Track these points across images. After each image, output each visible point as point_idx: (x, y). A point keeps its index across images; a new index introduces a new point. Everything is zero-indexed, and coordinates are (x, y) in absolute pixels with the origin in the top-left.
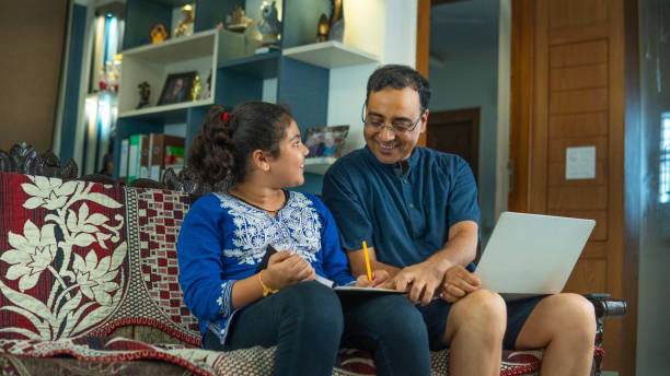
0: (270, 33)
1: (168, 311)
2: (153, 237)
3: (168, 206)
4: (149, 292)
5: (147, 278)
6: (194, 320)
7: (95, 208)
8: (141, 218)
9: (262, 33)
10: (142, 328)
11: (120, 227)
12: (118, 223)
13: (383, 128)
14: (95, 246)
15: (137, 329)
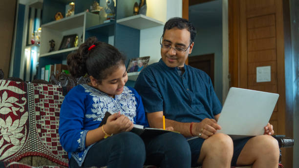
0: (111, 13)
1: (50, 148)
2: (42, 109)
3: (51, 93)
4: (40, 138)
5: (39, 131)
6: (65, 153)
7: (10, 94)
8: (36, 99)
9: (107, 13)
10: (36, 157)
11: (25, 104)
12: (23, 102)
13: (170, 48)
14: (11, 114)
15: (34, 158)
